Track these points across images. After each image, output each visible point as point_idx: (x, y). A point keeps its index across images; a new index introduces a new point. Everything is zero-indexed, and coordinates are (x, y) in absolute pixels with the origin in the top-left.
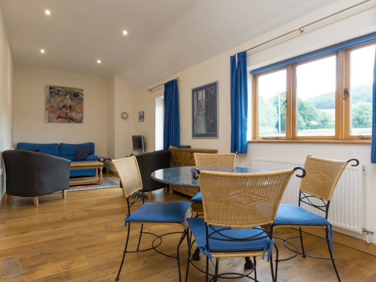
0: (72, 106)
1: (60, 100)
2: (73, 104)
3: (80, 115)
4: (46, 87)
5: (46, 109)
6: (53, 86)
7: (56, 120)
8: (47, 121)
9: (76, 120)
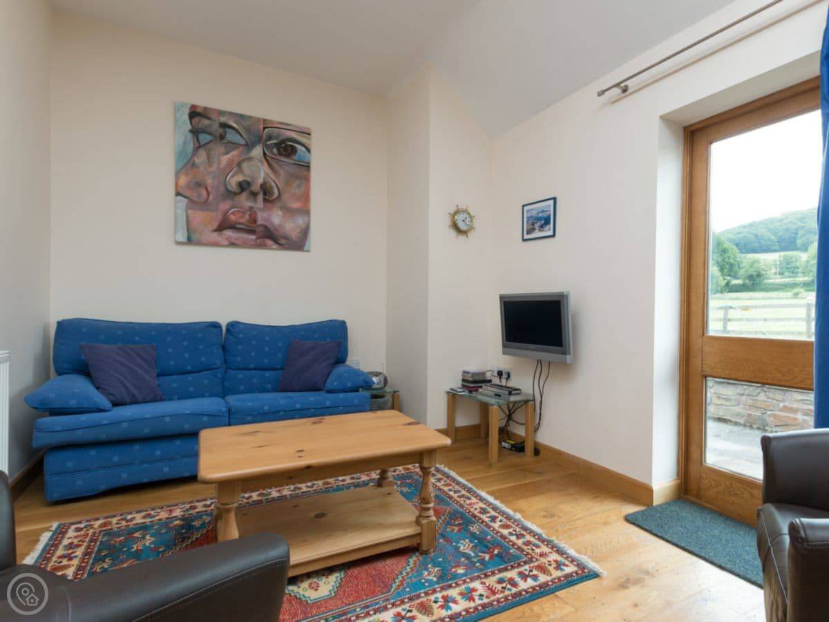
0: (271, 188)
1: (230, 164)
2: (277, 182)
3: (300, 221)
4: (177, 108)
5: (178, 194)
6: (206, 108)
7: (215, 237)
8: (182, 237)
9: (286, 238)
